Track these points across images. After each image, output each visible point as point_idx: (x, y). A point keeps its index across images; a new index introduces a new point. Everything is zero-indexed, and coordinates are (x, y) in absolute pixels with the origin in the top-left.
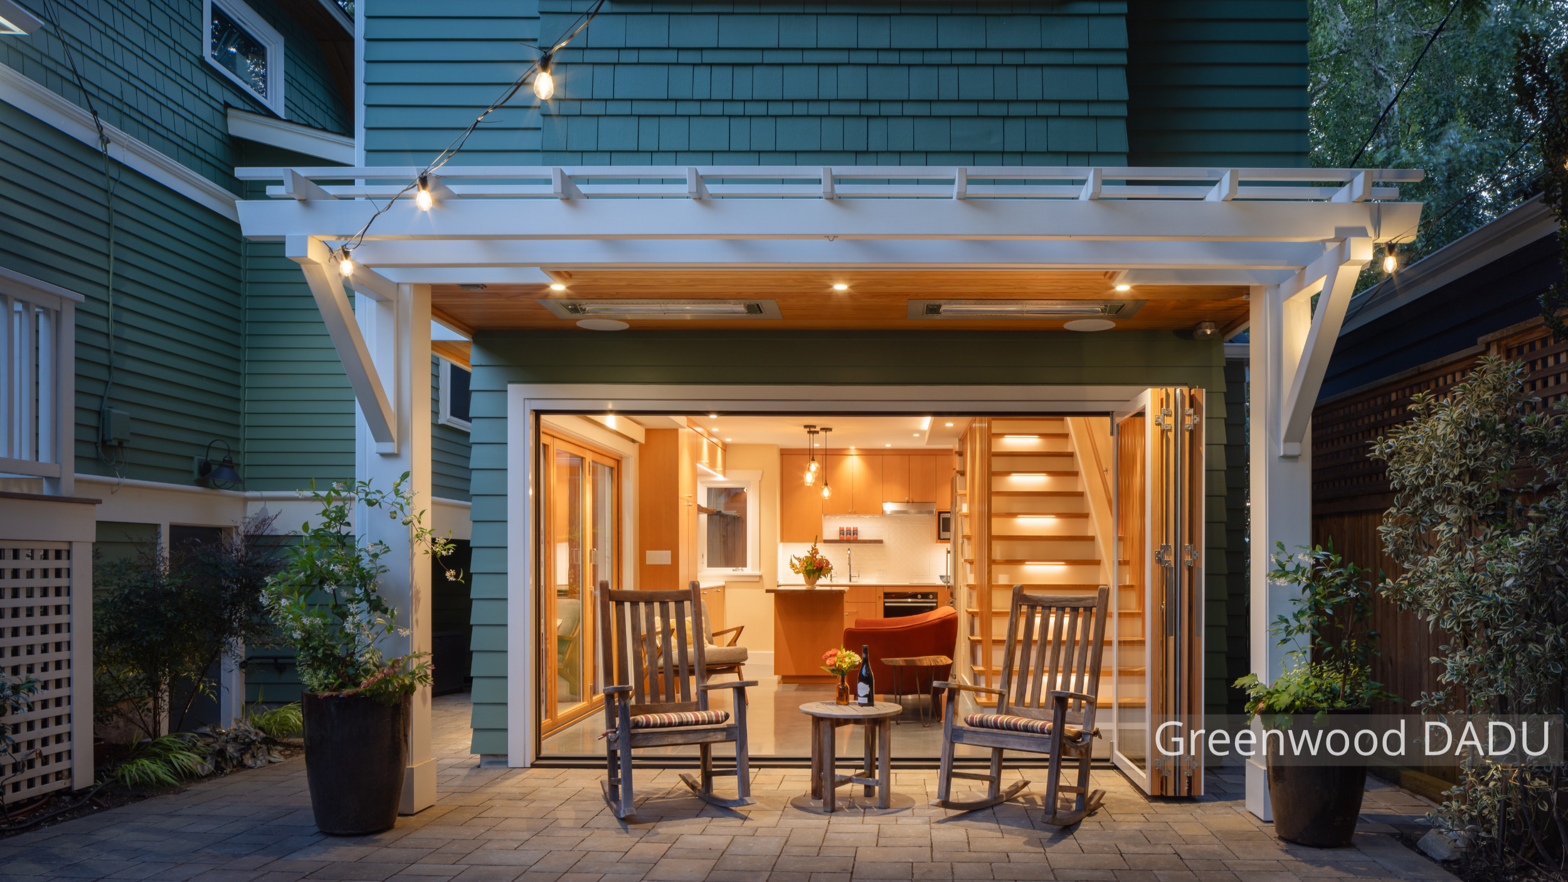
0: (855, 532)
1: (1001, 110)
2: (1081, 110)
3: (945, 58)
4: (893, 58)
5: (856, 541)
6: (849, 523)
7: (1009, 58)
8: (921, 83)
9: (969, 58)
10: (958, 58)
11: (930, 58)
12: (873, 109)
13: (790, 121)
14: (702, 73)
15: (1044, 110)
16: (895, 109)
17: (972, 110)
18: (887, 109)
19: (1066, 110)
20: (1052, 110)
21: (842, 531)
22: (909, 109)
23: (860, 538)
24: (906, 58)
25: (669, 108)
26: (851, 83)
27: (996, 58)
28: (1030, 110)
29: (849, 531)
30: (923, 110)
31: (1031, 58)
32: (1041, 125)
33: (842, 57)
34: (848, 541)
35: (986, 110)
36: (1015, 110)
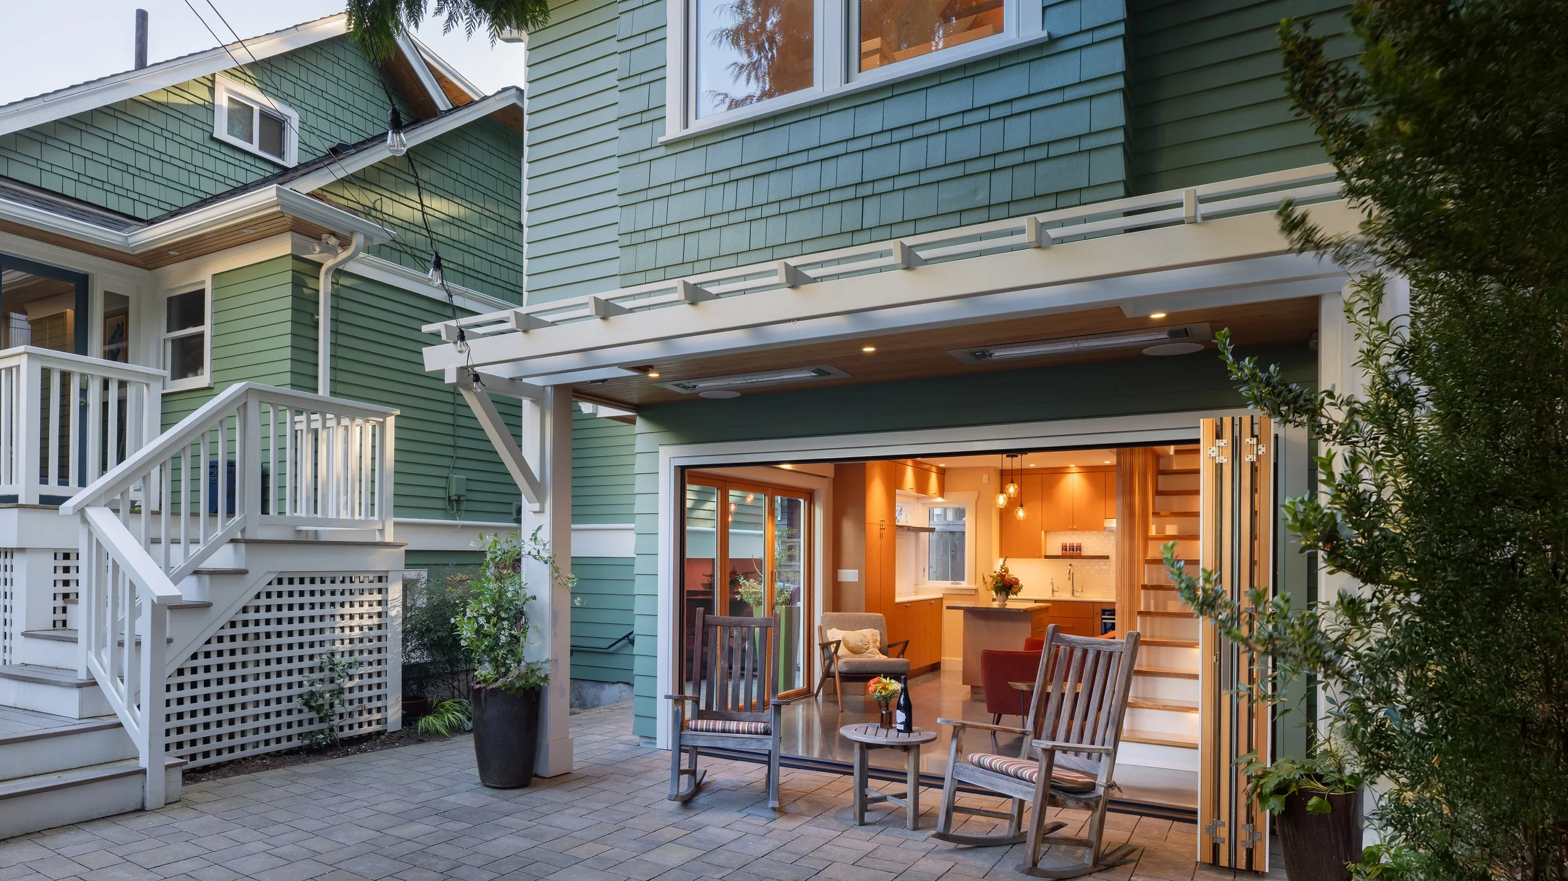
0: (1079, 548)
1: (987, 164)
2: (1073, 147)
3: (933, 127)
4: (885, 139)
5: (1081, 557)
6: (1072, 539)
7: (996, 112)
8: (911, 156)
9: (957, 121)
10: (946, 124)
11: (920, 131)
12: (867, 190)
13: (797, 215)
14: (731, 189)
15: (1031, 155)
16: (887, 186)
17: (959, 170)
18: (880, 187)
19: (1055, 150)
20: (1041, 153)
21: (1064, 548)
22: (900, 183)
23: (1085, 552)
24: (898, 136)
25: (705, 224)
26: (847, 170)
27: (983, 115)
28: (1018, 158)
29: (1072, 548)
30: (913, 180)
31: (1018, 107)
32: (1029, 170)
33: (840, 149)
34: (1071, 557)
35: (971, 168)
36: (1001, 162)
